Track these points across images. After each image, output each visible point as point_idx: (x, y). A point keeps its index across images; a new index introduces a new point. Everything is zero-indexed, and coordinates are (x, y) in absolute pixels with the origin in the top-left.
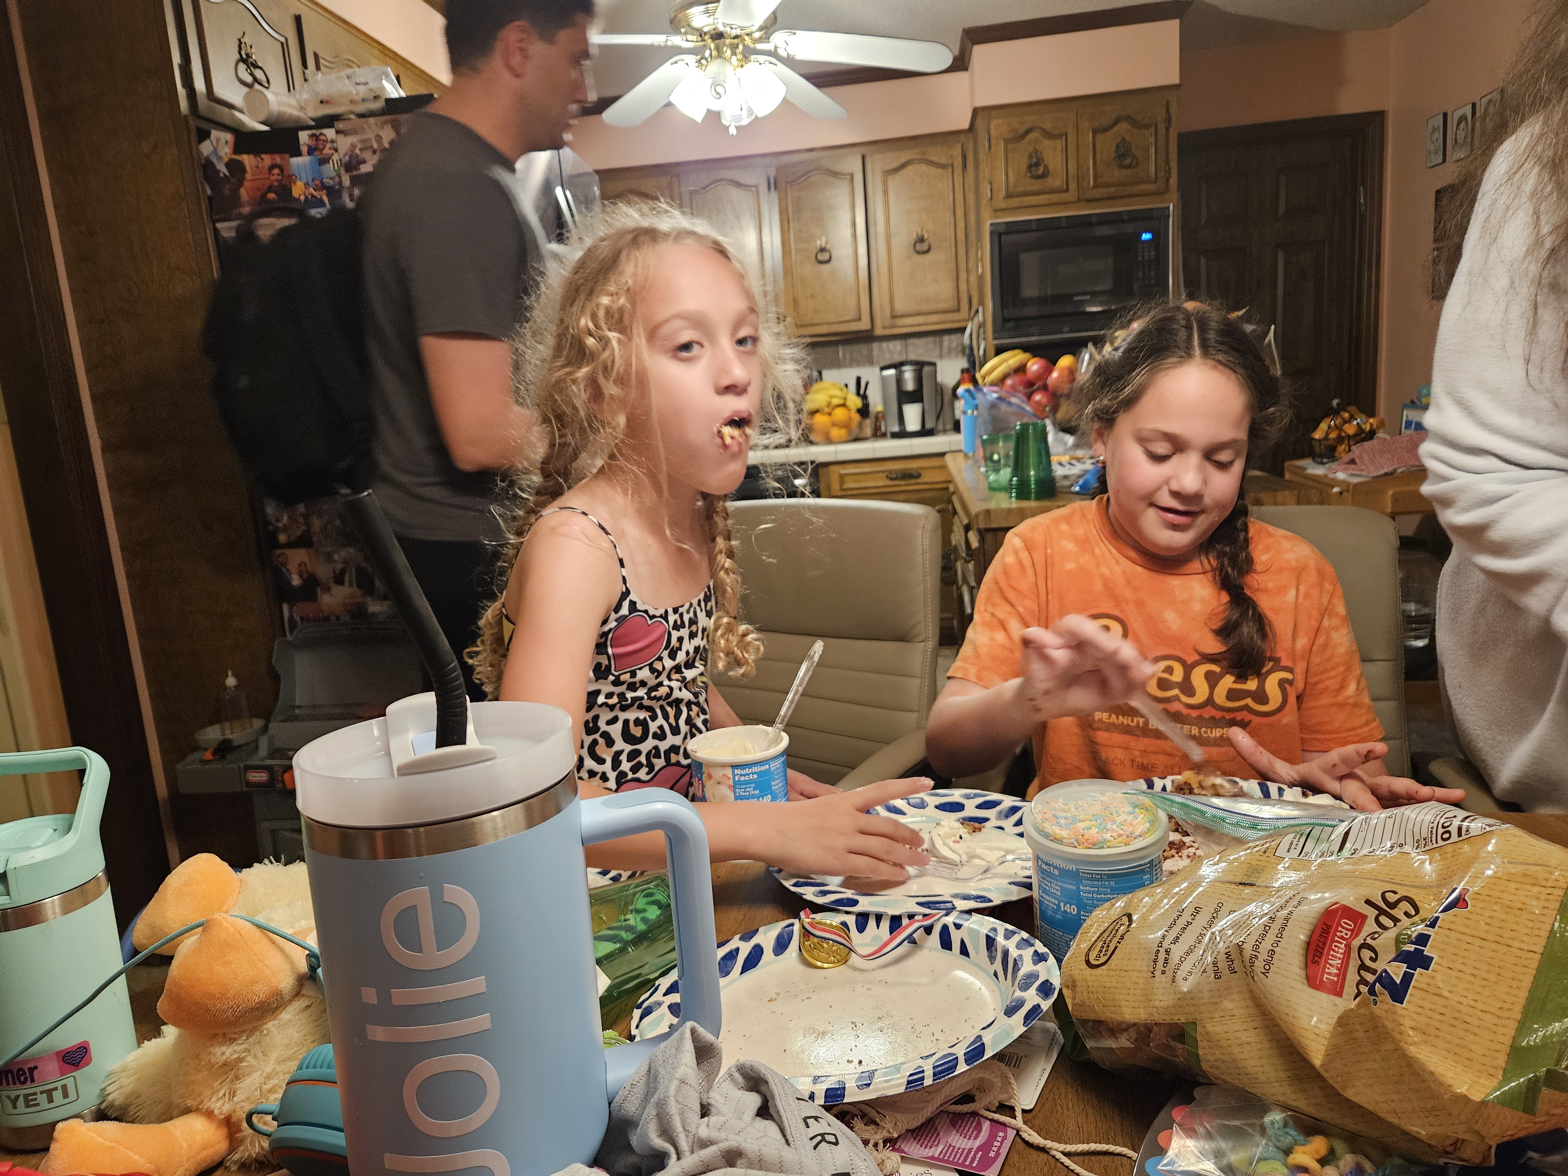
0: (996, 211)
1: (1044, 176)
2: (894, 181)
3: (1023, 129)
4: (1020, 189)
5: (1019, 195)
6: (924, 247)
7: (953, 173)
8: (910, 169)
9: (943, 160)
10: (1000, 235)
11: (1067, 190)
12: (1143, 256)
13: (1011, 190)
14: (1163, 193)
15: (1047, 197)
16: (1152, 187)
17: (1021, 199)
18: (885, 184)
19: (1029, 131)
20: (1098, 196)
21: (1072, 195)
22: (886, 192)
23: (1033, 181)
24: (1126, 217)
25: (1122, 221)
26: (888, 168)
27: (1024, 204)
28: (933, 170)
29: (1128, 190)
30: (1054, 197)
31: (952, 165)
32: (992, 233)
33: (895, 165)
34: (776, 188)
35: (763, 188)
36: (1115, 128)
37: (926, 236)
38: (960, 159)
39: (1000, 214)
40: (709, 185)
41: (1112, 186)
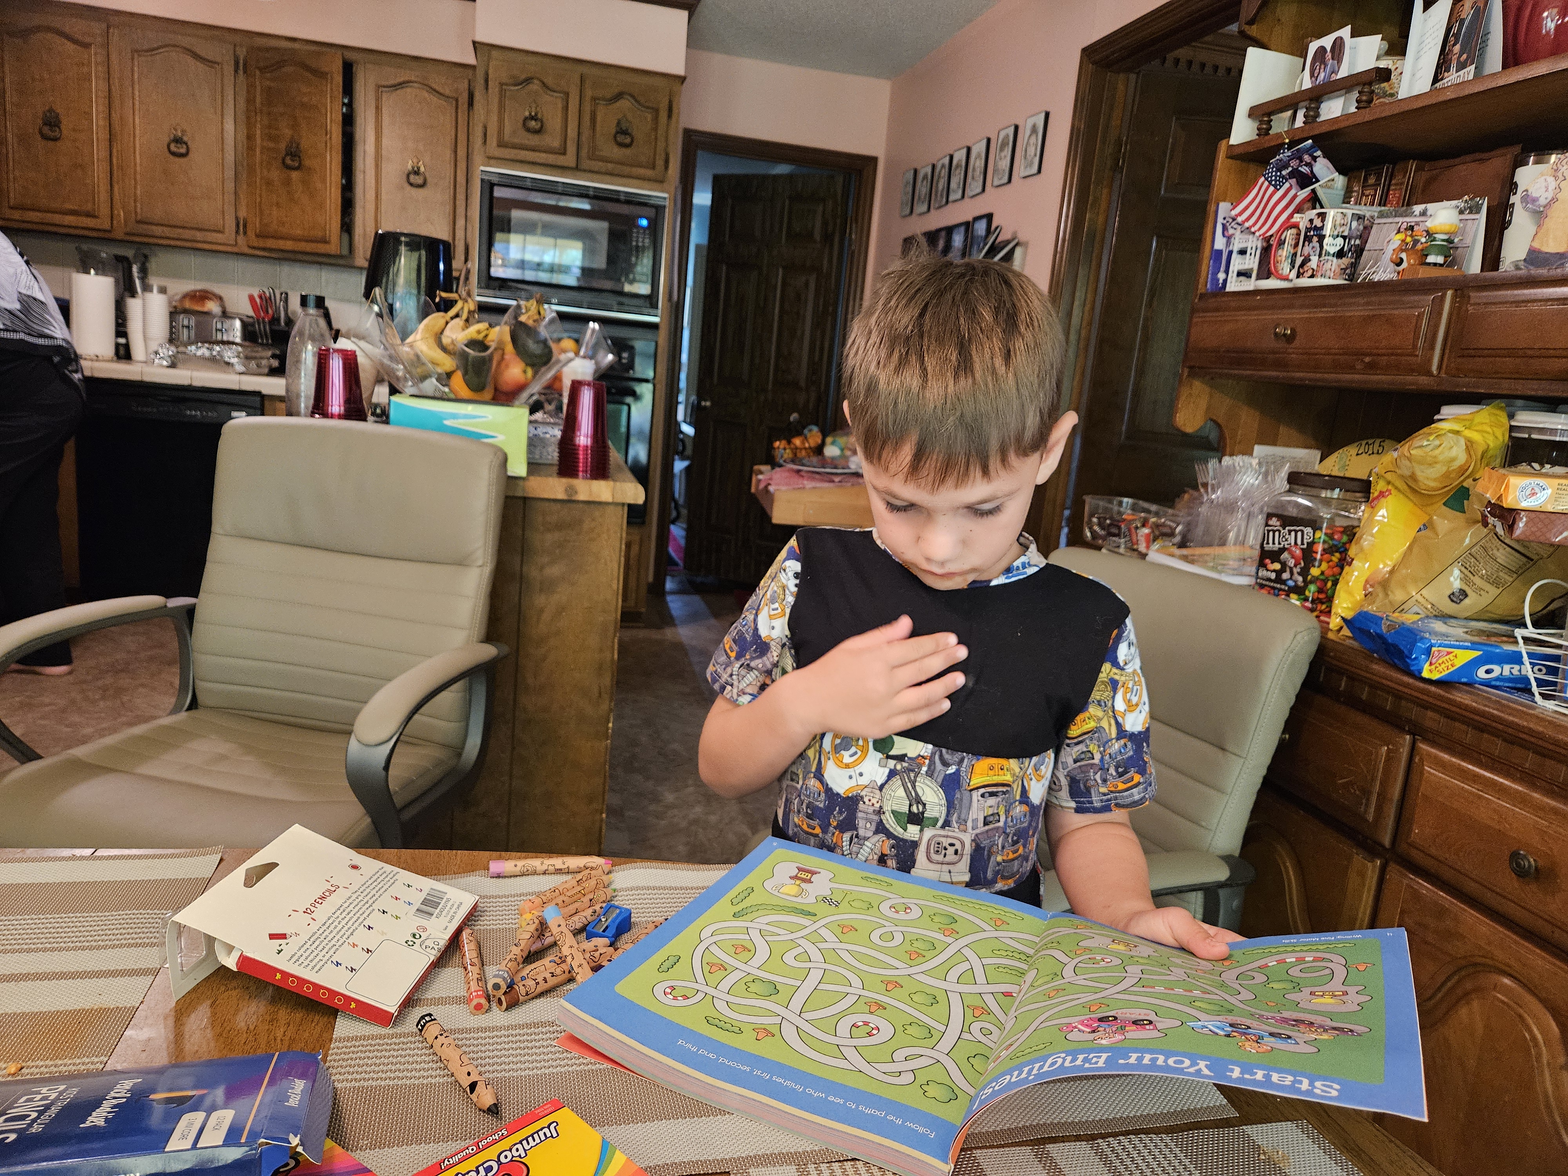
0: (489, 158)
1: (538, 132)
2: (389, 101)
3: (523, 77)
4: (516, 141)
5: (515, 147)
6: (418, 180)
7: (457, 108)
8: (409, 92)
9: (447, 92)
10: (492, 185)
11: (564, 153)
12: (637, 241)
13: (506, 138)
14: (661, 182)
15: (543, 155)
16: (649, 173)
17: (516, 151)
18: (378, 100)
19: (528, 80)
20: (596, 169)
21: (569, 159)
22: (378, 109)
23: (530, 136)
24: (622, 198)
25: (618, 201)
26: (384, 83)
27: (519, 158)
28: (435, 99)
29: (627, 170)
30: (551, 159)
31: (457, 101)
32: (482, 180)
33: (392, 82)
34: (245, 72)
35: (229, 69)
36: (618, 104)
37: (422, 169)
38: (466, 95)
39: (492, 162)
40: (157, 49)
41: (611, 162)
